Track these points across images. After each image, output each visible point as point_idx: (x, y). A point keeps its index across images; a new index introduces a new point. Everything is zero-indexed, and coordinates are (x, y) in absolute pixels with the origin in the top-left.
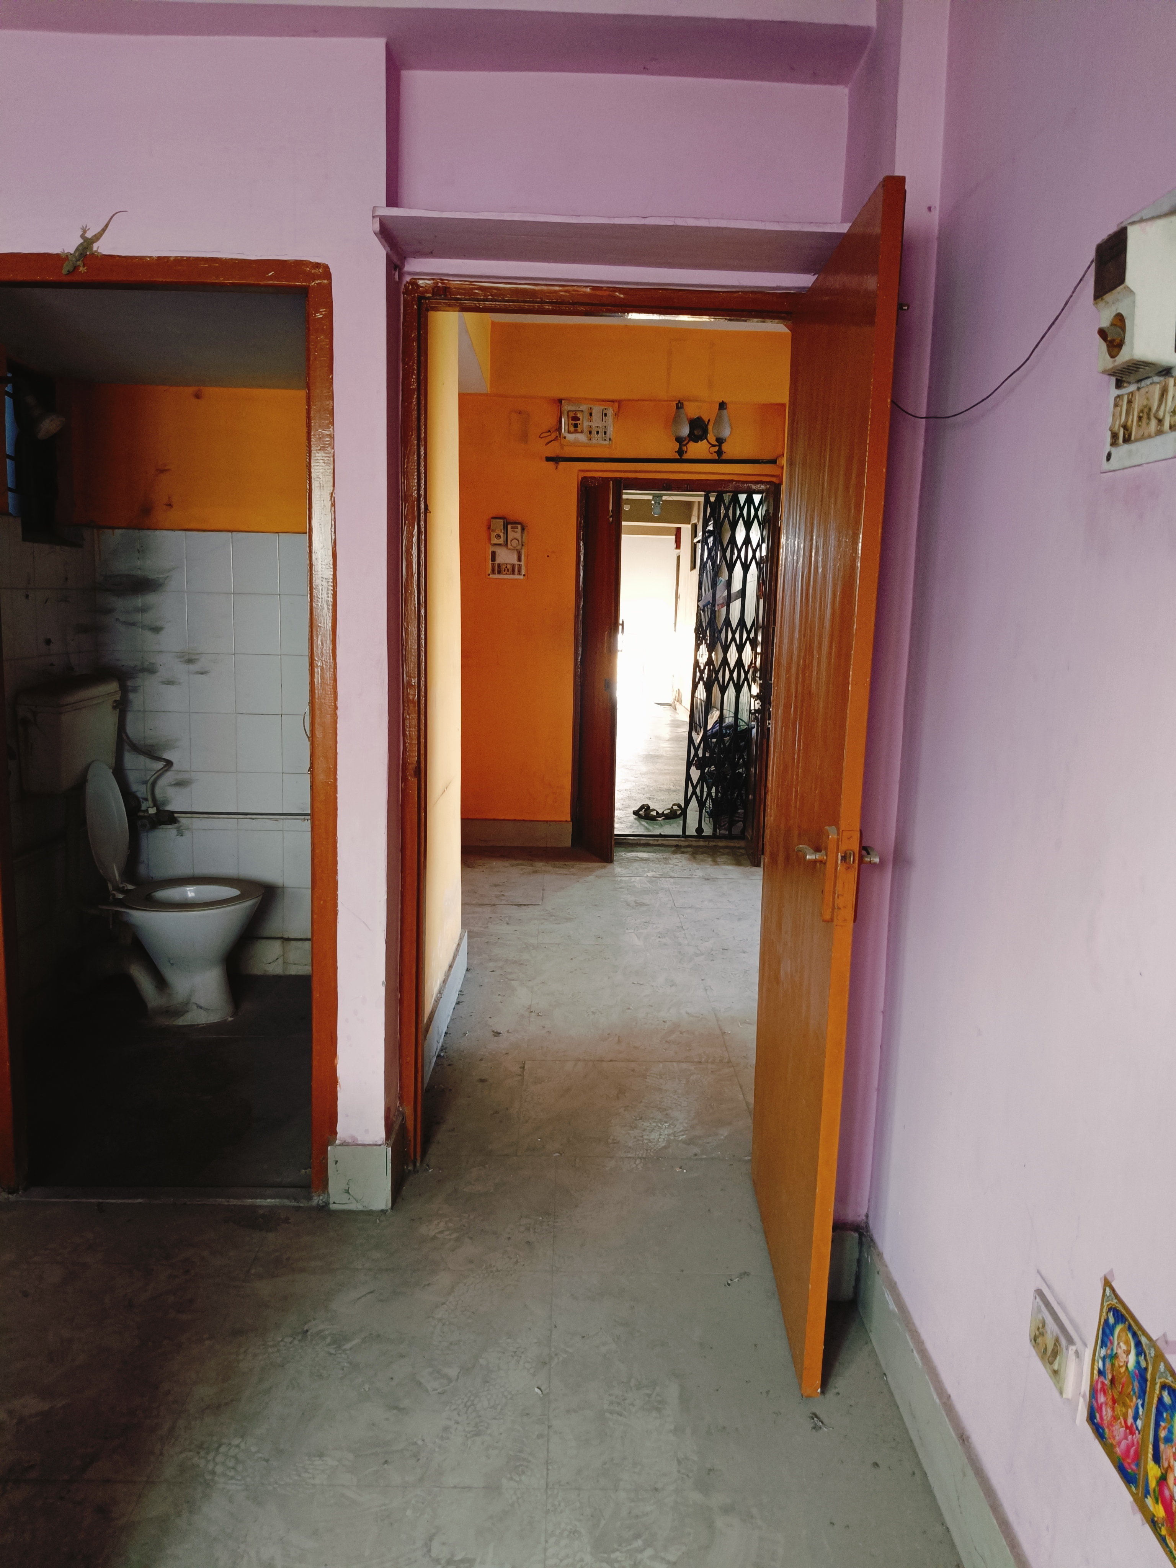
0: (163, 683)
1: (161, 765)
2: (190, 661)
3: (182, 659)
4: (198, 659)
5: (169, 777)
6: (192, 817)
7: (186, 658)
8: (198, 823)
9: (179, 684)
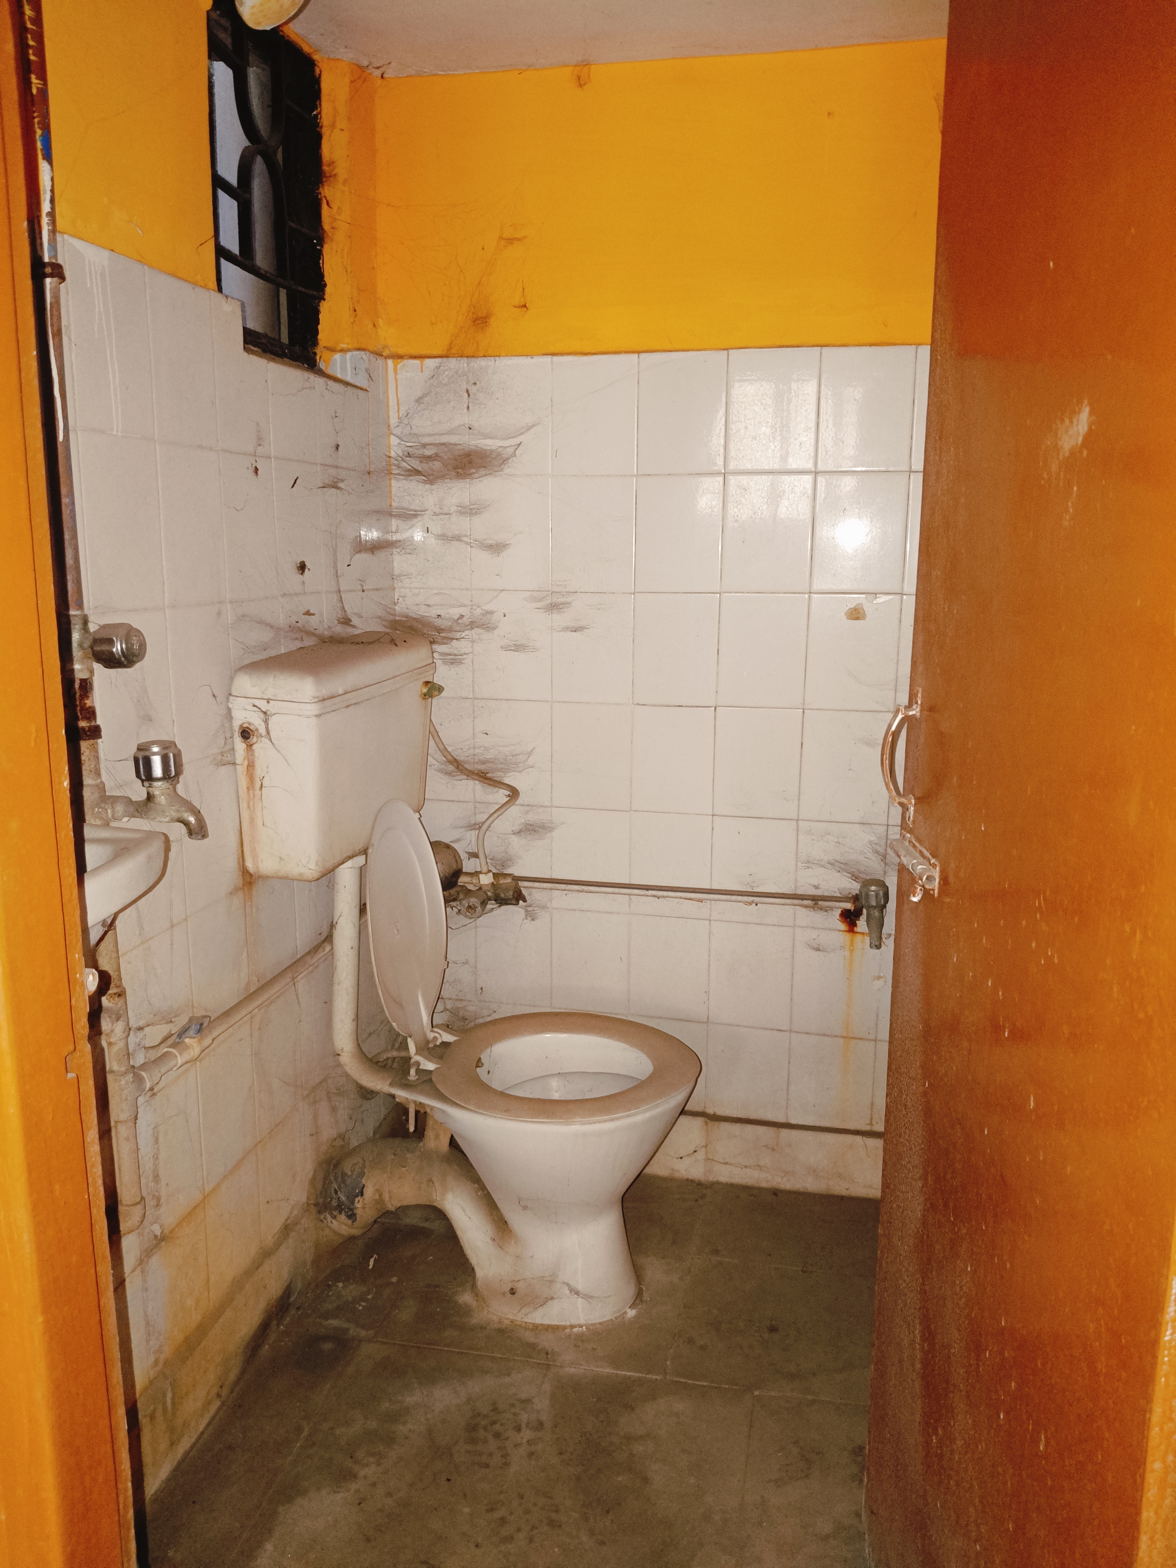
0: (506, 648)
1: (501, 796)
2: (554, 607)
3: (540, 604)
4: (568, 604)
5: (514, 815)
6: (551, 889)
7: (548, 601)
8: (560, 898)
9: (535, 650)
